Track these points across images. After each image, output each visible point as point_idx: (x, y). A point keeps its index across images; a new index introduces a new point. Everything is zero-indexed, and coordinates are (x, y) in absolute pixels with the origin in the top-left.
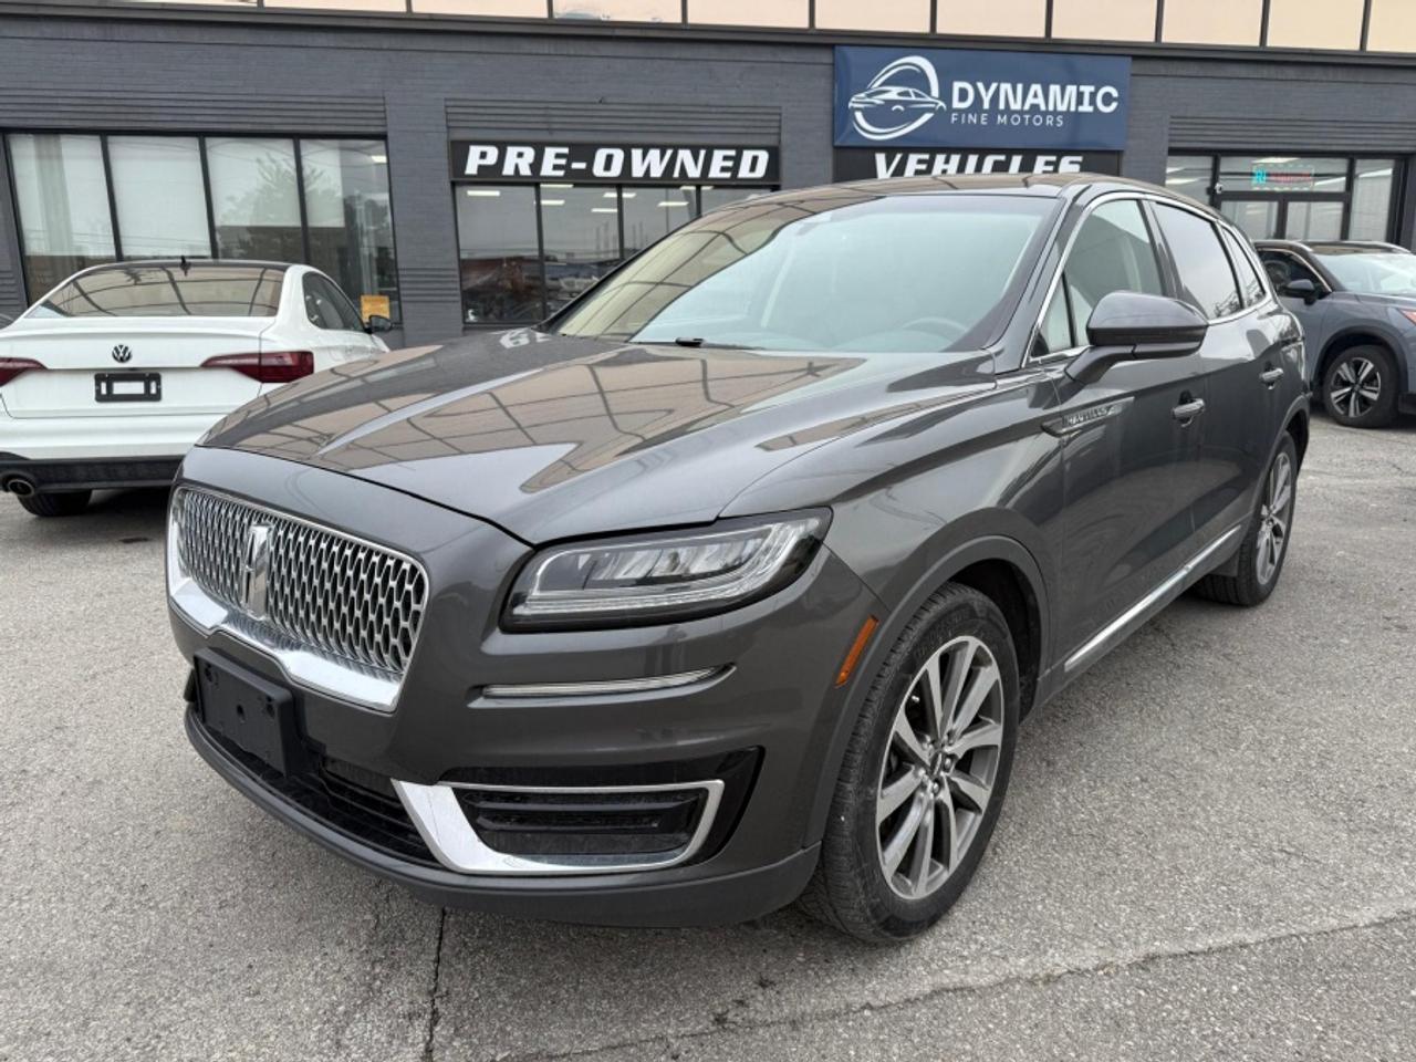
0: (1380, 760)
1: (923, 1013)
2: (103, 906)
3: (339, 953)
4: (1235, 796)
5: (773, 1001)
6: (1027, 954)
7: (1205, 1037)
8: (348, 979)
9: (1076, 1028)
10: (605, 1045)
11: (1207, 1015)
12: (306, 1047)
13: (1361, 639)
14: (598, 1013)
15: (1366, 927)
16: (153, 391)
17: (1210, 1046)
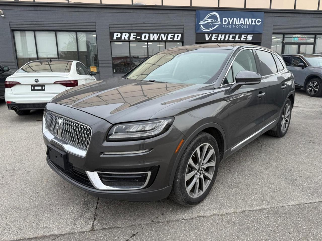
0: (302, 171)
1: (194, 221)
2: (29, 196)
3: (76, 206)
4: (269, 178)
5: (164, 218)
6: (218, 209)
7: (252, 227)
8: (78, 212)
9: (226, 224)
10: (129, 225)
11: (254, 223)
12: (68, 224)
13: (304, 145)
14: (128, 219)
15: (292, 205)
16: (43, 89)
17: (253, 229)
